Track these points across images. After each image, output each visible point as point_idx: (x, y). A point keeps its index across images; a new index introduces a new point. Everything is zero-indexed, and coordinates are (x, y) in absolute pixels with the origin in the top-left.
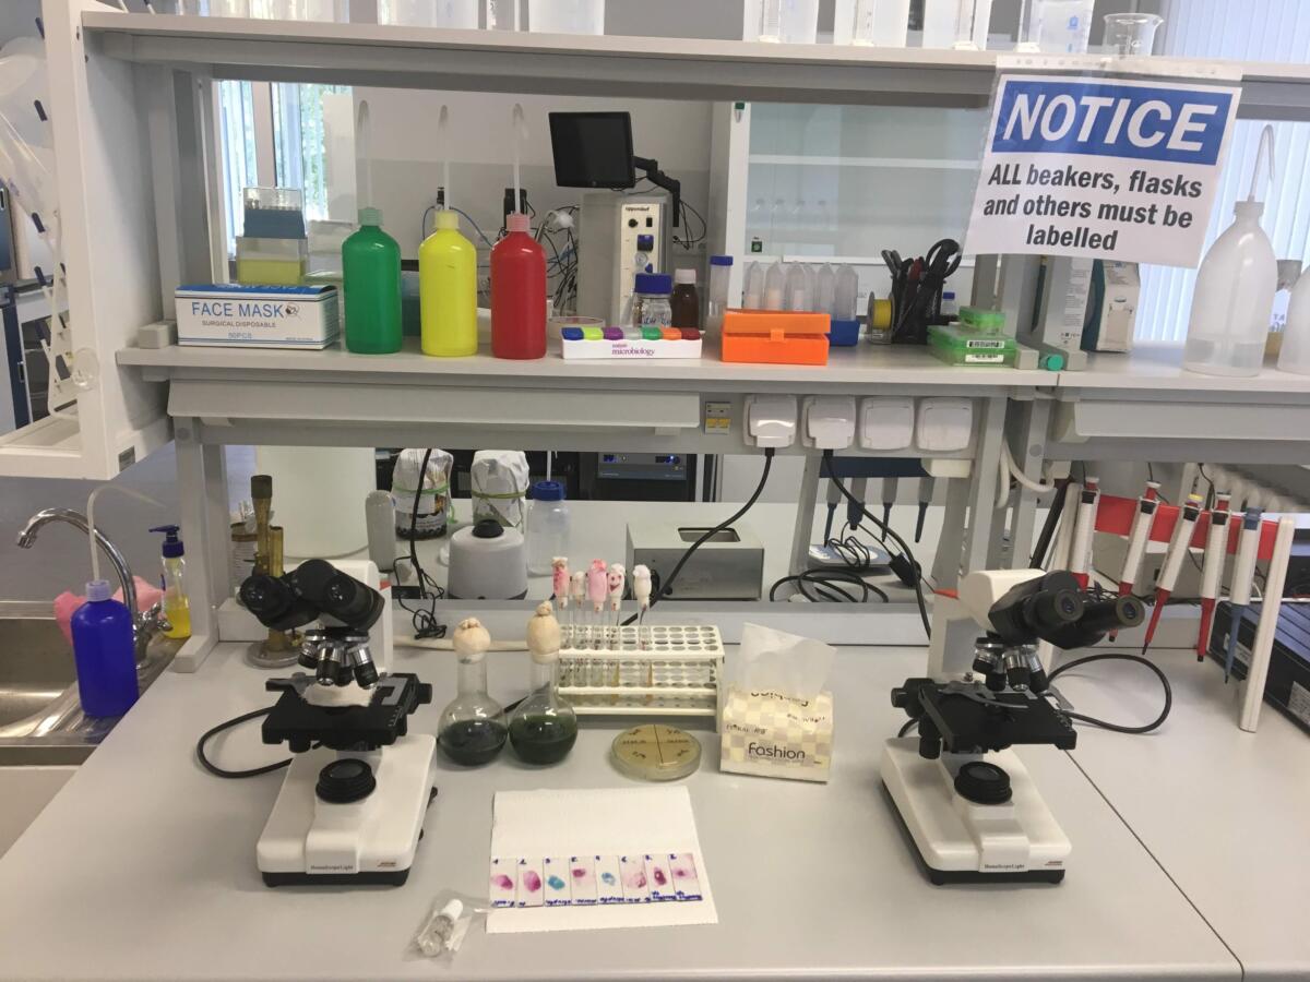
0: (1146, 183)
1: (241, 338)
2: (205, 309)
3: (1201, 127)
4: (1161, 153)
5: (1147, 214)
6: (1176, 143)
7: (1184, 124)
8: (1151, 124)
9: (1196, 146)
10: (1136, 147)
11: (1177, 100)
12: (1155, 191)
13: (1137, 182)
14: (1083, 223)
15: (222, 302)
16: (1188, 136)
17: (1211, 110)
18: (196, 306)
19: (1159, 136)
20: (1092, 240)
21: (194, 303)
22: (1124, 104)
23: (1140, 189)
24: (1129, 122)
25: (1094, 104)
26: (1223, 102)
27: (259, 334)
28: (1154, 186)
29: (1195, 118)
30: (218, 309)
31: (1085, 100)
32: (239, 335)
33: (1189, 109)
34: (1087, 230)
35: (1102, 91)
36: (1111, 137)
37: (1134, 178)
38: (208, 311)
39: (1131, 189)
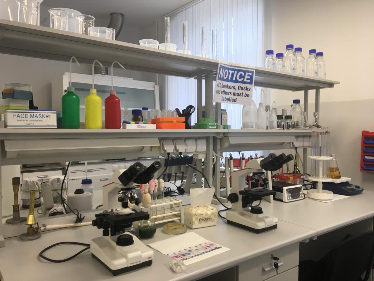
0: (241, 88)
1: (30, 125)
2: (18, 116)
3: (249, 77)
4: (243, 82)
5: (241, 94)
6: (245, 80)
7: (246, 77)
8: (241, 76)
9: (249, 81)
10: (239, 81)
11: (245, 72)
12: (243, 90)
13: (239, 88)
14: (231, 96)
15: (24, 114)
16: (247, 79)
17: (251, 74)
18: (15, 115)
19: (242, 79)
20: (232, 100)
21: (14, 114)
22: (236, 72)
23: (240, 89)
24: (237, 76)
25: (231, 72)
26: (252, 72)
27: (36, 124)
28: (242, 89)
29: (248, 75)
30: (23, 116)
31: (230, 71)
32: (30, 124)
33: (247, 74)
34: (231, 98)
35: (232, 70)
36: (234, 79)
37: (239, 87)
38: (19, 116)
39: (238, 89)
